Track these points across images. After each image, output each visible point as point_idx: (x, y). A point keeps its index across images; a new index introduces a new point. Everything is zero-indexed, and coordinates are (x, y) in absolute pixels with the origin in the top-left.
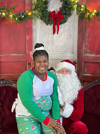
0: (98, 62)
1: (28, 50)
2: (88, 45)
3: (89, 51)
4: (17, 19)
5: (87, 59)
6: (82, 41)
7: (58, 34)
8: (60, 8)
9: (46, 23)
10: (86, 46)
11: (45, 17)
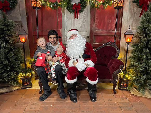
0: (103, 35)
1: (59, 28)
2: (97, 24)
3: (97, 28)
4: (52, 6)
5: (96, 34)
6: (93, 22)
7: (77, 18)
8: (79, 2)
9: (70, 12)
10: (95, 26)
11: (69, 7)
